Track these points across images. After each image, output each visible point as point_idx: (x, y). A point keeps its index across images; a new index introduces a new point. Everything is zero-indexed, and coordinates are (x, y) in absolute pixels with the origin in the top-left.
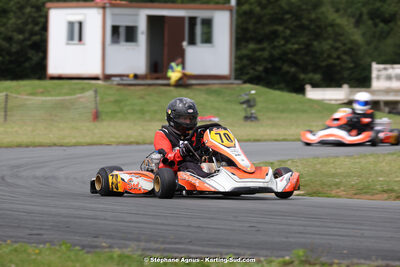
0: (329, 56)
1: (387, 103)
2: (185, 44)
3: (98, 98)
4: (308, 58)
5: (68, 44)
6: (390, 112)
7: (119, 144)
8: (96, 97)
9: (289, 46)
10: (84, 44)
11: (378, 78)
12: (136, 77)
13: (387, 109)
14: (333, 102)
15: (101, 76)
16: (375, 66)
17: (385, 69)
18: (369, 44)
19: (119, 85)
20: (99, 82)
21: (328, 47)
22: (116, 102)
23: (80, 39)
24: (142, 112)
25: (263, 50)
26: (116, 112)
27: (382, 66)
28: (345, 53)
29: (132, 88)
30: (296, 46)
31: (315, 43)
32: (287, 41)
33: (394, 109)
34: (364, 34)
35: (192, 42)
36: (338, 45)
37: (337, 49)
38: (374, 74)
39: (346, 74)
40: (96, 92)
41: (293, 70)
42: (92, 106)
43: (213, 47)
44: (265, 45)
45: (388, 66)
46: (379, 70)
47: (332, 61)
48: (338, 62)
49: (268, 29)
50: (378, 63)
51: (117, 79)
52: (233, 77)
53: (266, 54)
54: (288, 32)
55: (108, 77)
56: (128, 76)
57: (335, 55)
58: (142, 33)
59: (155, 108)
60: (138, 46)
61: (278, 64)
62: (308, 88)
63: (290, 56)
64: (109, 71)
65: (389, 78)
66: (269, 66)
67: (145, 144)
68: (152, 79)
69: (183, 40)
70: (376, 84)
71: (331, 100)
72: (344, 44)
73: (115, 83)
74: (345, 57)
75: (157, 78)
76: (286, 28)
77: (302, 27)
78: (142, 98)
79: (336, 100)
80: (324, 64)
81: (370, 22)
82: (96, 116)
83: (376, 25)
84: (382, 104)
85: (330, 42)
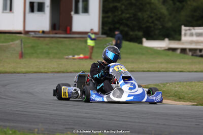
0: (147, 22)
1: (191, 50)
2: (73, 13)
3: (23, 45)
4: (135, 23)
5: (3, 12)
6: (192, 55)
7: (52, 72)
8: (21, 44)
9: (124, 15)
10: (13, 13)
11: (185, 35)
12: (43, 32)
13: (190, 54)
14: (159, 49)
15: (23, 32)
16: (183, 28)
17: (189, 30)
18: (170, 14)
19: (34, 37)
20: (22, 35)
21: (146, 16)
22: (33, 47)
23: (11, 10)
24: (48, 54)
25: (108, 17)
26: (33, 53)
27: (187, 28)
28: (157, 20)
29: (41, 39)
30: (128, 15)
31: (139, 14)
32: (122, 12)
33: (194, 53)
34: (168, 9)
35: (77, 12)
36: (153, 15)
37: (152, 17)
38: (183, 32)
39: (157, 32)
40: (21, 41)
41: (126, 29)
42: (19, 49)
43: (89, 15)
44: (110, 14)
45: (191, 28)
46: (186, 30)
47: (148, 24)
48: (152, 25)
49: (111, 5)
50: (185, 26)
51: (33, 33)
52: (100, 33)
53: (110, 20)
54: (123, 7)
55: (27, 33)
56: (39, 32)
57: (150, 21)
58: (48, 7)
59: (55, 51)
60: (45, 14)
61: (117, 26)
62: (144, 40)
63: (124, 21)
64: (27, 29)
65: (192, 35)
66: (112, 27)
67: (68, 72)
68: (53, 33)
69: (71, 11)
70: (183, 38)
71: (158, 47)
72: (157, 15)
73: (31, 36)
74: (157, 22)
75: (56, 33)
76: (122, 4)
77: (131, 4)
78: (47, 45)
79: (161, 48)
80: (144, 26)
81: (171, 2)
82: (22, 56)
83: (174, 4)
84: (188, 50)
85: (148, 13)
